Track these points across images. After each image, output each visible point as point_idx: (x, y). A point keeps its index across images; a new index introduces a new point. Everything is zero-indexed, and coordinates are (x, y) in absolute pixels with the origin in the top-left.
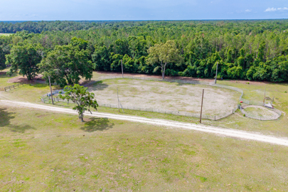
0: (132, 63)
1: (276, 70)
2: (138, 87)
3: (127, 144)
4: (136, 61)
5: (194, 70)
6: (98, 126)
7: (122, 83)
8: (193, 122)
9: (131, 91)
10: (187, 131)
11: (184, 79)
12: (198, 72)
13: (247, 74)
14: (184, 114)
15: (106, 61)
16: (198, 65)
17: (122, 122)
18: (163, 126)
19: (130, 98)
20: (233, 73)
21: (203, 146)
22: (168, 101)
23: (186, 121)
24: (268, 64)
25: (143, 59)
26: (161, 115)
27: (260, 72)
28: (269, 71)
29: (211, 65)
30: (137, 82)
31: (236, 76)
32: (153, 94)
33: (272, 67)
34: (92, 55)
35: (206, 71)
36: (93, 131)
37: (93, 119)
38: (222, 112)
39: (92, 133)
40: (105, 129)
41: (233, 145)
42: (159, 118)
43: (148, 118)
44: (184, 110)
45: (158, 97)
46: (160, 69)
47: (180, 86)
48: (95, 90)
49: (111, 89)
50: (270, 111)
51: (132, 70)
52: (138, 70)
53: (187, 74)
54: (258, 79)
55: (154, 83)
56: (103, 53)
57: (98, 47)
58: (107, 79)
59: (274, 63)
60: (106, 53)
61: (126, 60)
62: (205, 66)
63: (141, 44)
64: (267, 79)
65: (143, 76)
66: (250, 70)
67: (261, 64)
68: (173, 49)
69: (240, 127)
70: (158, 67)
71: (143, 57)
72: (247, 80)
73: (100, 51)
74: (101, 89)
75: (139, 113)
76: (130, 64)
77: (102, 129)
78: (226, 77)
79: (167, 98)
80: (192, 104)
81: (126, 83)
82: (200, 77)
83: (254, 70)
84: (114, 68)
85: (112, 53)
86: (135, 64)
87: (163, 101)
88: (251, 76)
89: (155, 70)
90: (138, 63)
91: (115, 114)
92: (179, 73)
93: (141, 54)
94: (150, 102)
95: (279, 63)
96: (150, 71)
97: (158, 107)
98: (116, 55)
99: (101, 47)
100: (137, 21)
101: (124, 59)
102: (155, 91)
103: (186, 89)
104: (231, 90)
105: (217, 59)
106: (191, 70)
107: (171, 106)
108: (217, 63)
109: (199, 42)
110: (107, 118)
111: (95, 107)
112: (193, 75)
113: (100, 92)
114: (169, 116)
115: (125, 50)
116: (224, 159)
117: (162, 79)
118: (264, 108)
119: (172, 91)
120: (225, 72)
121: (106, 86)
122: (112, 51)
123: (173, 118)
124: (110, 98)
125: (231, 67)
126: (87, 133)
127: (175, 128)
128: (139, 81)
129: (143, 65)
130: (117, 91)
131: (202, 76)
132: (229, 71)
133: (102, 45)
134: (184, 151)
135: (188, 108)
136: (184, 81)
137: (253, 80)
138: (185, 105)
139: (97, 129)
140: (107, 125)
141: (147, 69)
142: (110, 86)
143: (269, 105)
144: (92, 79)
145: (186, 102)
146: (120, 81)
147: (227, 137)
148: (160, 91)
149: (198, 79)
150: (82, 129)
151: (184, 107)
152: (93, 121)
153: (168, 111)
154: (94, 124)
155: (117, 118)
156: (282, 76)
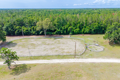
0: (27, 30)
1: (93, 29)
2: (34, 42)
3: (44, 78)
4: (29, 29)
5: (60, 31)
6: (21, 70)
7: (25, 41)
8: (72, 58)
9: (31, 45)
10: (71, 63)
11: (56, 36)
12: (62, 32)
13: (82, 32)
14: (66, 54)
15: (12, 30)
16: (61, 29)
17: (35, 65)
18: (58, 63)
19: (33, 49)
20: (76, 31)
21: (83, 70)
22: (54, 48)
23: (68, 58)
24: (90, 27)
25: (33, 28)
26: (54, 57)
27: (87, 30)
28: (91, 30)
29: (67, 29)
30: (32, 40)
31: (78, 33)
32: (44, 46)
33: (91, 28)
34: (3, 28)
35: (65, 32)
36: (19, 74)
37: (16, 66)
38: (81, 50)
39: (19, 76)
40: (26, 71)
41: (95, 66)
42: (54, 58)
43: (48, 60)
44: (64, 52)
45: (48, 47)
46: (43, 32)
47: (56, 40)
48: (10, 47)
49: (19, 46)
50: (98, 47)
51: (28, 34)
52: (31, 33)
53: (57, 34)
54: (86, 33)
55: (42, 40)
56: (9, 26)
57: (6, 23)
58: (15, 40)
59: (92, 26)
60: (11, 26)
61: (24, 29)
62: (64, 29)
63: (31, 20)
64: (90, 33)
65: (34, 36)
66: (83, 30)
67: (87, 27)
68: (50, 23)
69: (92, 56)
70: (42, 31)
71: (33, 27)
72: (82, 34)
73: (7, 25)
74: (13, 46)
75: (42, 57)
76: (26, 31)
77: (24, 72)
78: (74, 33)
79: (53, 47)
80: (66, 48)
81: (26, 41)
82: (63, 35)
83: (84, 30)
84: (17, 33)
85: (15, 26)
86: (29, 31)
87: (51, 49)
88: (83, 32)
89: (41, 33)
90: (31, 30)
91: (28, 60)
92: (53, 33)
93: (32, 26)
94: (45, 50)
95: (94, 26)
96: (38, 34)
97: (51, 53)
98: (18, 27)
99: (8, 23)
100: (20, 9)
101: (22, 28)
102: (44, 43)
103: (59, 41)
104: (79, 39)
105: (69, 26)
106: (59, 32)
107: (57, 51)
108: (69, 28)
109: (60, 19)
110: (25, 64)
111: (17, 59)
112: (60, 34)
113: (13, 48)
114: (59, 57)
115: (22, 24)
116: (96, 75)
117: (45, 37)
118: (96, 46)
119: (53, 42)
120: (73, 32)
121: (15, 44)
122: (15, 25)
123: (61, 57)
124: (21, 51)
125: (75, 29)
126: (16, 77)
127: (65, 63)
128: (33, 39)
129: (34, 31)
130: (23, 46)
131: (64, 34)
132: (75, 31)
133: (8, 22)
134: (76, 75)
135: (66, 51)
136: (56, 37)
137: (84, 34)
138: (63, 49)
139: (22, 72)
140: (27, 69)
141: (36, 33)
142: (18, 44)
143: (97, 44)
144: (6, 41)
145: (62, 47)
146: (23, 40)
147: (90, 63)
148: (47, 43)
149: (62, 36)
150: (12, 74)
151: (63, 51)
152: (16, 67)
153: (57, 54)
154: (18, 69)
155: (31, 63)
156: (95, 31)
